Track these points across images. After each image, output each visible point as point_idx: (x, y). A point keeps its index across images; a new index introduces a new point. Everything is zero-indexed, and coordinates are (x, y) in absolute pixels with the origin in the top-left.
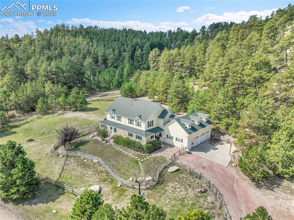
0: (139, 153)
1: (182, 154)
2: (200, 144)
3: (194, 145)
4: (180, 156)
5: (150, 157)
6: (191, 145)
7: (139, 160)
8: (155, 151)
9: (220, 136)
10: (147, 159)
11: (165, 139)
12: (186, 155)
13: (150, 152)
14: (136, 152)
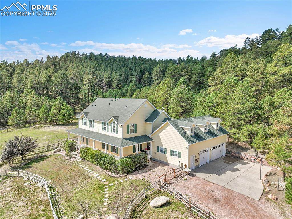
0: (109, 173)
1: (180, 177)
2: (210, 162)
3: (200, 163)
4: (175, 179)
5: (126, 180)
6: (194, 163)
7: (106, 185)
8: (137, 170)
9: (241, 152)
10: (120, 183)
11: (155, 153)
12: (185, 178)
13: (128, 173)
14: (107, 172)
